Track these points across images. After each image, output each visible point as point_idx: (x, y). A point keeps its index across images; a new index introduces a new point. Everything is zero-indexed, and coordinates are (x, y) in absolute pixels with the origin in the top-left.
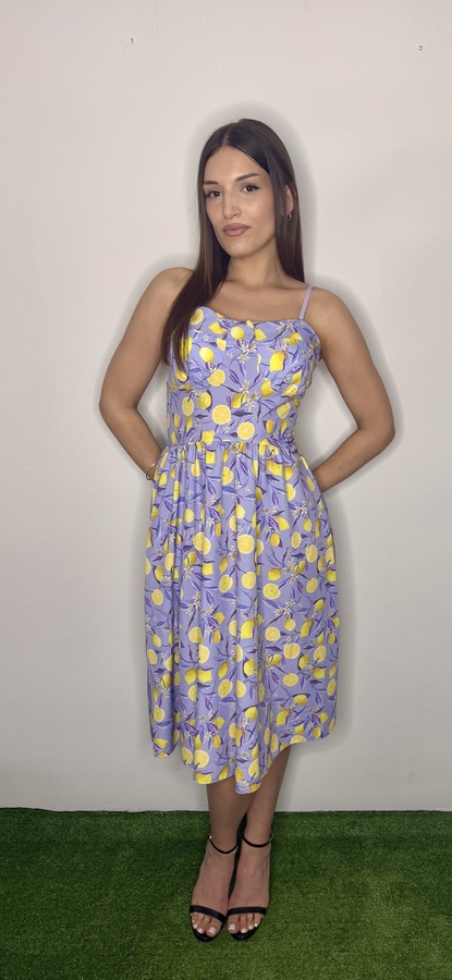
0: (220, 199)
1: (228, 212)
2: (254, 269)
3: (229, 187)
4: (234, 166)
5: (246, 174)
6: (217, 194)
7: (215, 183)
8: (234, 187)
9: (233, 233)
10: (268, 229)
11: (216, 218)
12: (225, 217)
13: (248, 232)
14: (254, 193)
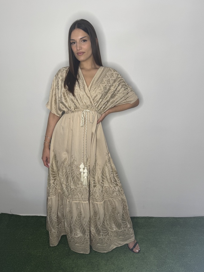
0: (75, 44)
1: (78, 49)
2: (87, 64)
3: (78, 41)
4: (79, 34)
5: (83, 37)
6: (74, 43)
7: (74, 40)
8: (80, 41)
9: (80, 54)
10: (90, 52)
11: (75, 50)
12: (77, 50)
13: (85, 54)
14: (85, 42)
